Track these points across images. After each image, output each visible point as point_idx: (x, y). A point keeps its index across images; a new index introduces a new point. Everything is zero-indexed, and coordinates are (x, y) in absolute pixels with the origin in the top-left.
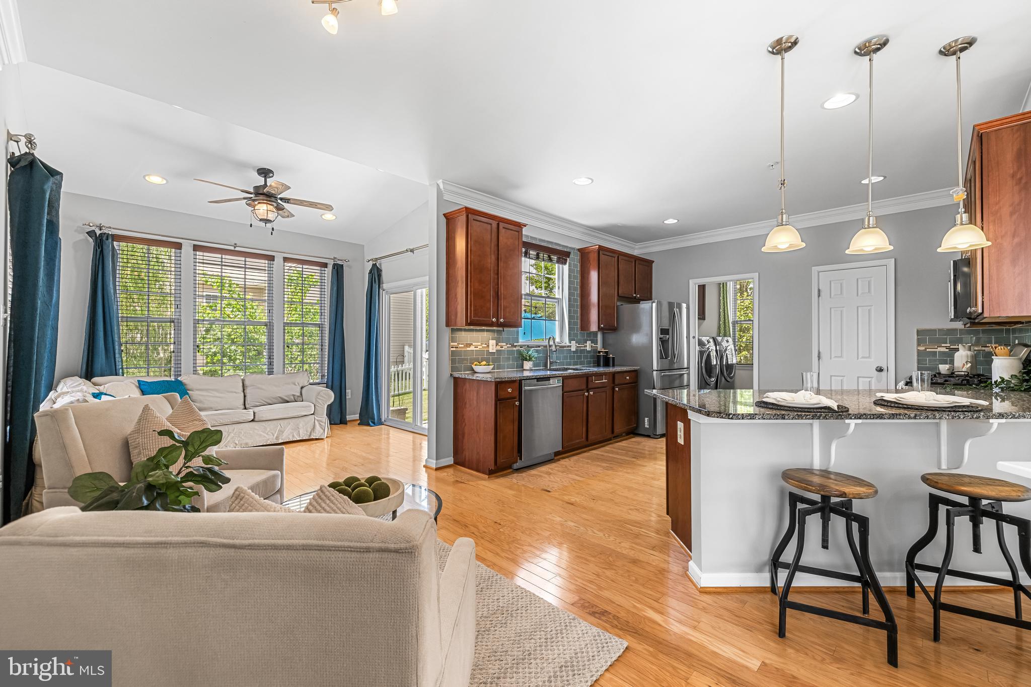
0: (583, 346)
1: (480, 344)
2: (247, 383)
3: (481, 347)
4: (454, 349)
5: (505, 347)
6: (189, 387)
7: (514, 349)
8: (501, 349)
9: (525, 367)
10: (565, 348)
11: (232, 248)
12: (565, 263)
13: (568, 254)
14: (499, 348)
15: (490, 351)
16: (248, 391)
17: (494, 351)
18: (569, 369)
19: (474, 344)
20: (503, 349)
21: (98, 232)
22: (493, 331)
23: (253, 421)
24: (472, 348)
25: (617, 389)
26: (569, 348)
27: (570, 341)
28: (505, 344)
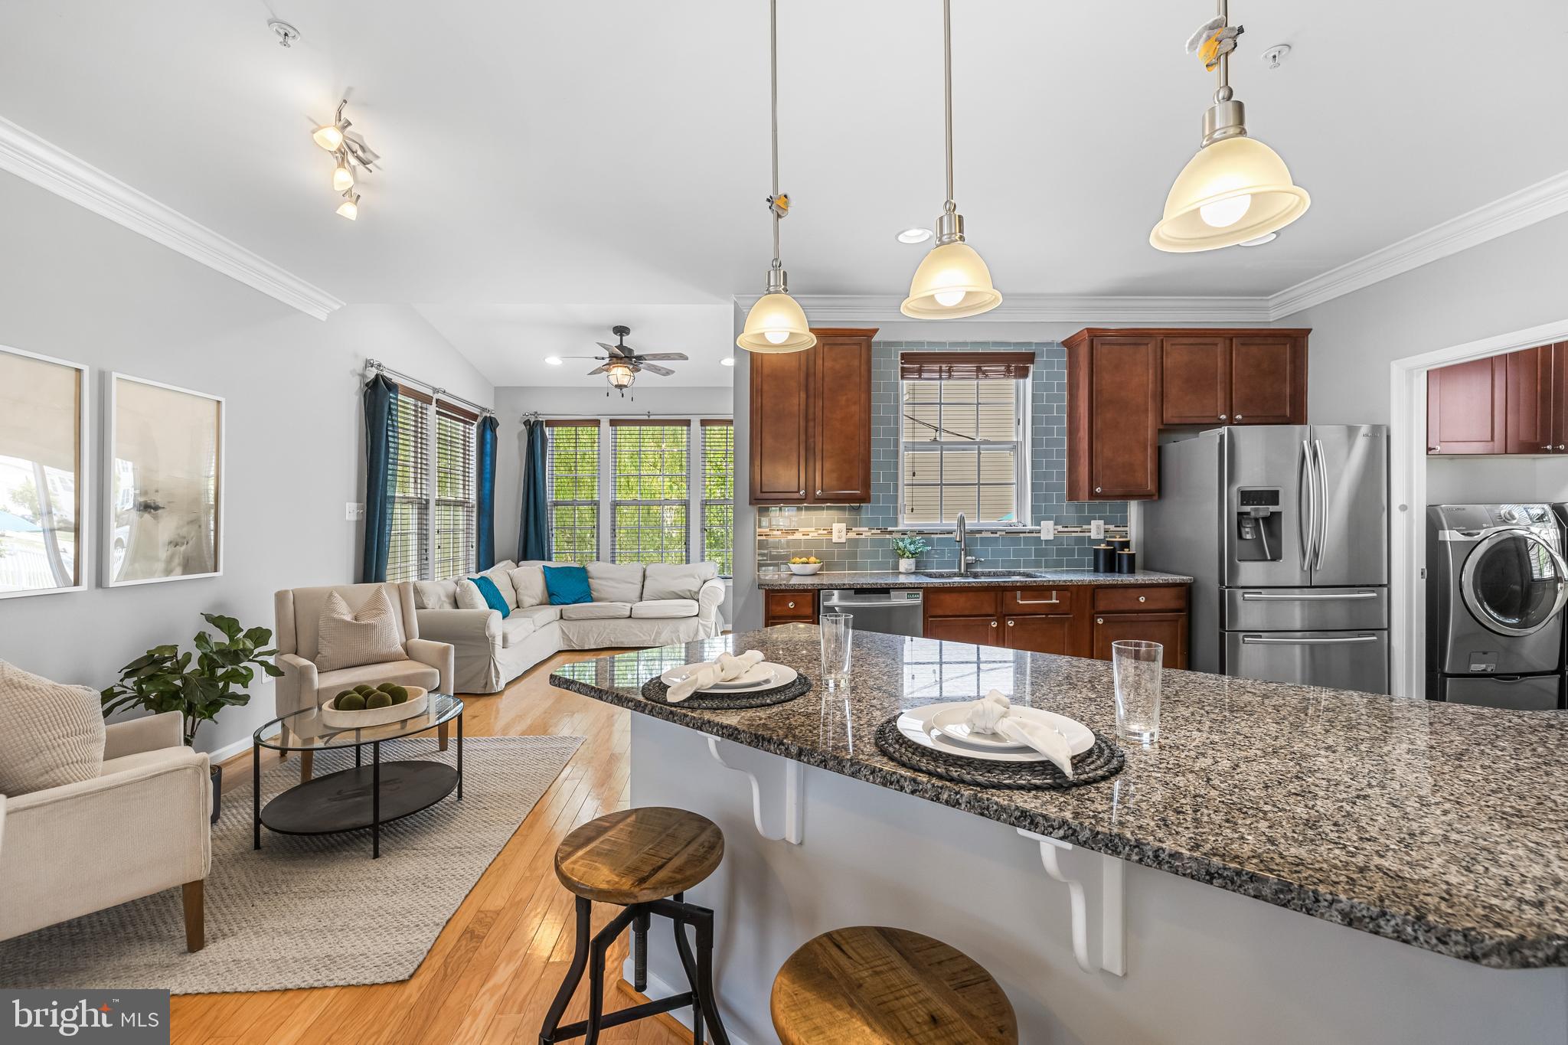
0: (1079, 529)
1: (813, 529)
2: (647, 573)
3: (816, 534)
4: (764, 538)
5: (866, 533)
6: (590, 575)
7: (888, 536)
8: (857, 537)
9: (902, 569)
10: (1022, 535)
11: (646, 417)
12: (1025, 375)
13: (1030, 358)
14: (852, 535)
15: (834, 541)
16: (647, 583)
17: (843, 540)
18: (1014, 574)
19: (800, 530)
20: (863, 537)
21: (532, 420)
22: (839, 508)
23: (630, 617)
24: (798, 536)
25: (1100, 621)
26: (1038, 535)
27: (1037, 521)
28: (867, 529)
